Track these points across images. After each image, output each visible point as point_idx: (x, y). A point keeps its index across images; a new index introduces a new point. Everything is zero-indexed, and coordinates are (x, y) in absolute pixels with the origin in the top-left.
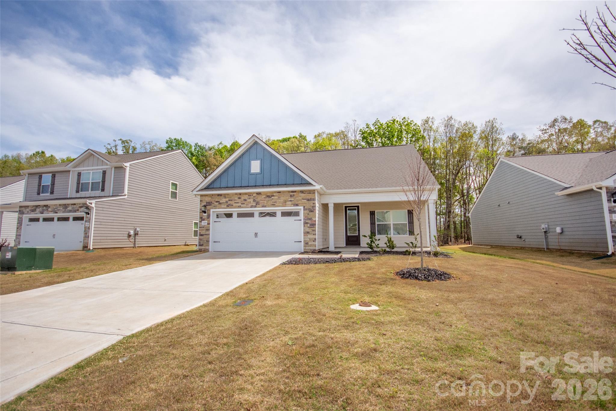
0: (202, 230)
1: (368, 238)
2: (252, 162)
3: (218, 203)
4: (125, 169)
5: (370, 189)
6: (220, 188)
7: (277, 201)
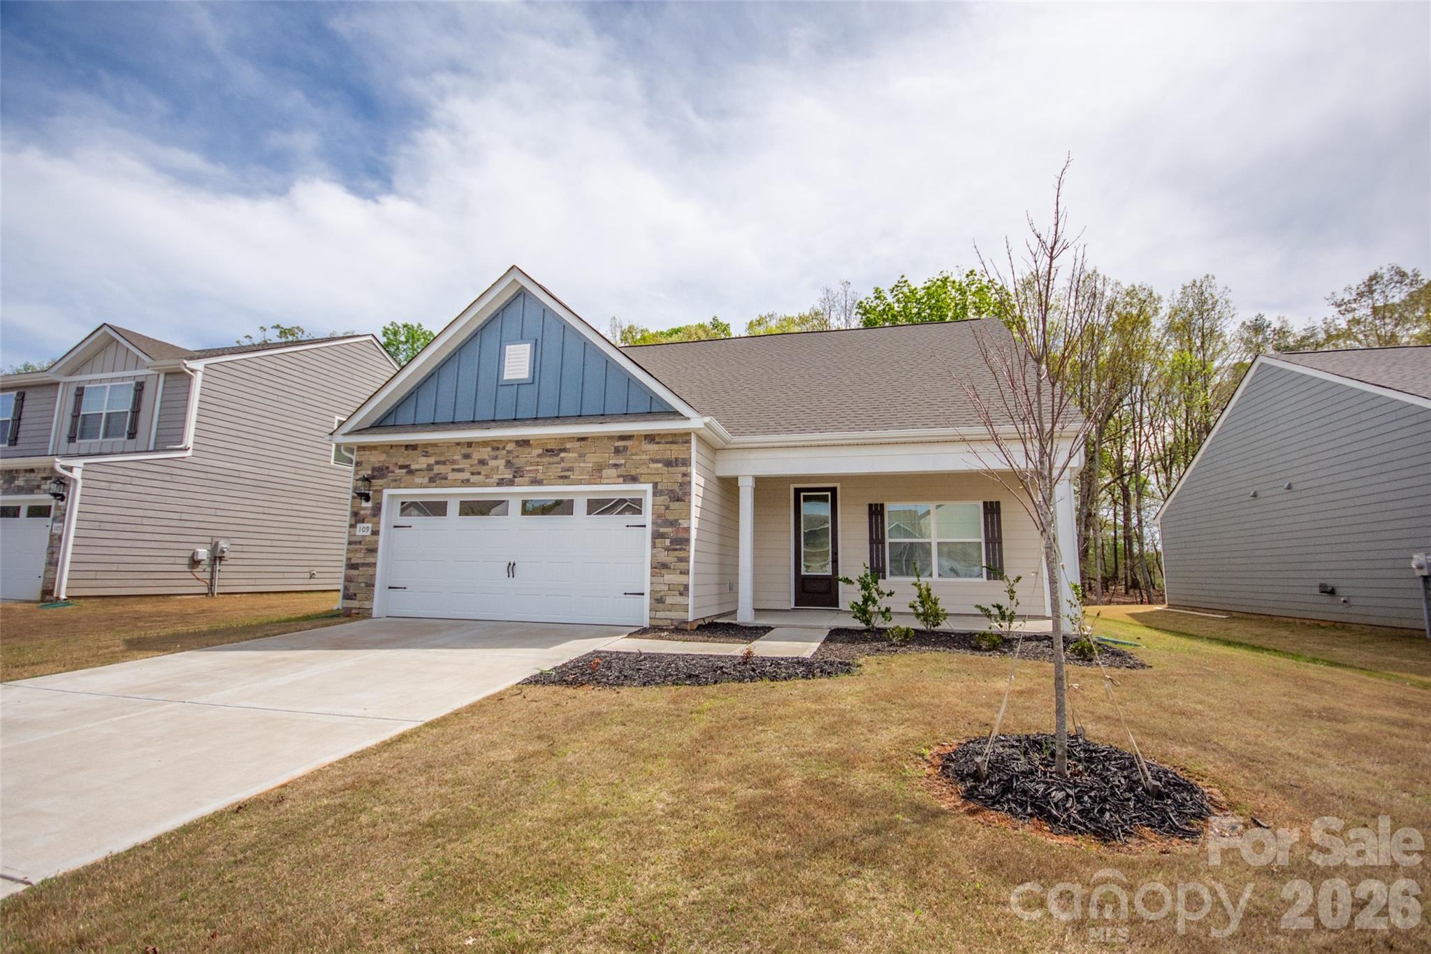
0: (356, 550)
1: (858, 586)
2: (508, 347)
3: (404, 471)
4: (190, 378)
5: (867, 434)
6: (415, 427)
7: (577, 464)
